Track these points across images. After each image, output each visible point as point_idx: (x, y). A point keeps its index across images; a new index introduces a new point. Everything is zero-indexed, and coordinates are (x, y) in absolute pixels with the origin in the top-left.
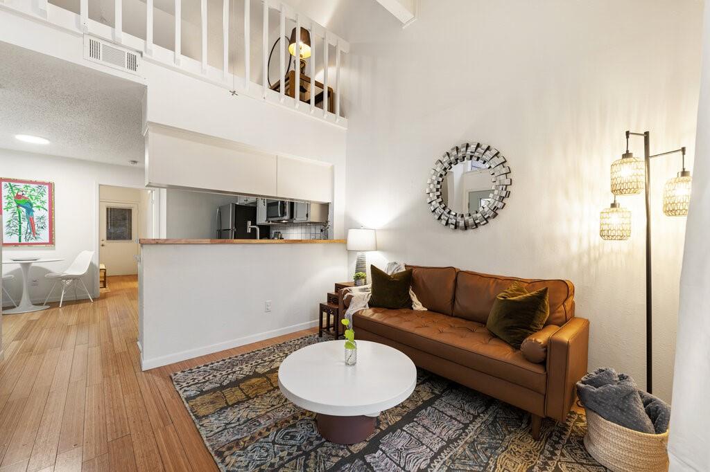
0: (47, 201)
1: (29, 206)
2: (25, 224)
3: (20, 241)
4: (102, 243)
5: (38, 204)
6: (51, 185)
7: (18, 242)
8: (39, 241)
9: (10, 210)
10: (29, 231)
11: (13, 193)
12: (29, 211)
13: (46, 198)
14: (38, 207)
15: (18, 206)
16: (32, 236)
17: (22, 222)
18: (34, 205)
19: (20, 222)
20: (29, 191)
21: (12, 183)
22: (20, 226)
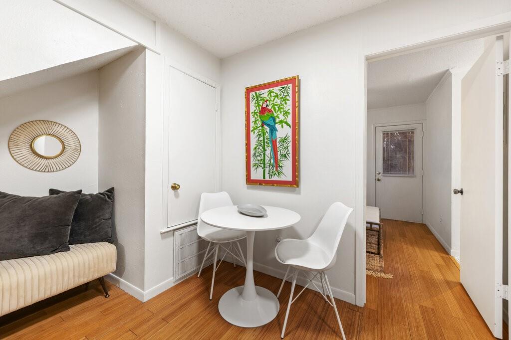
0: (290, 111)
1: (272, 123)
2: (269, 151)
3: (264, 178)
4: (378, 176)
5: (282, 117)
6: (294, 82)
7: (262, 179)
8: (282, 178)
9: (256, 131)
10: (272, 161)
11: (259, 105)
12: (273, 130)
13: (289, 106)
14: (281, 122)
15: (263, 124)
16: (274, 170)
17: (266, 148)
18: (277, 120)
19: (264, 148)
20: (273, 98)
21: (258, 92)
22: (264, 154)
